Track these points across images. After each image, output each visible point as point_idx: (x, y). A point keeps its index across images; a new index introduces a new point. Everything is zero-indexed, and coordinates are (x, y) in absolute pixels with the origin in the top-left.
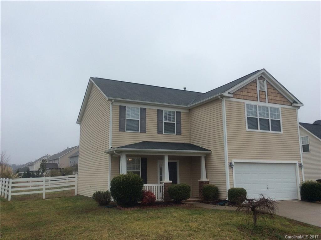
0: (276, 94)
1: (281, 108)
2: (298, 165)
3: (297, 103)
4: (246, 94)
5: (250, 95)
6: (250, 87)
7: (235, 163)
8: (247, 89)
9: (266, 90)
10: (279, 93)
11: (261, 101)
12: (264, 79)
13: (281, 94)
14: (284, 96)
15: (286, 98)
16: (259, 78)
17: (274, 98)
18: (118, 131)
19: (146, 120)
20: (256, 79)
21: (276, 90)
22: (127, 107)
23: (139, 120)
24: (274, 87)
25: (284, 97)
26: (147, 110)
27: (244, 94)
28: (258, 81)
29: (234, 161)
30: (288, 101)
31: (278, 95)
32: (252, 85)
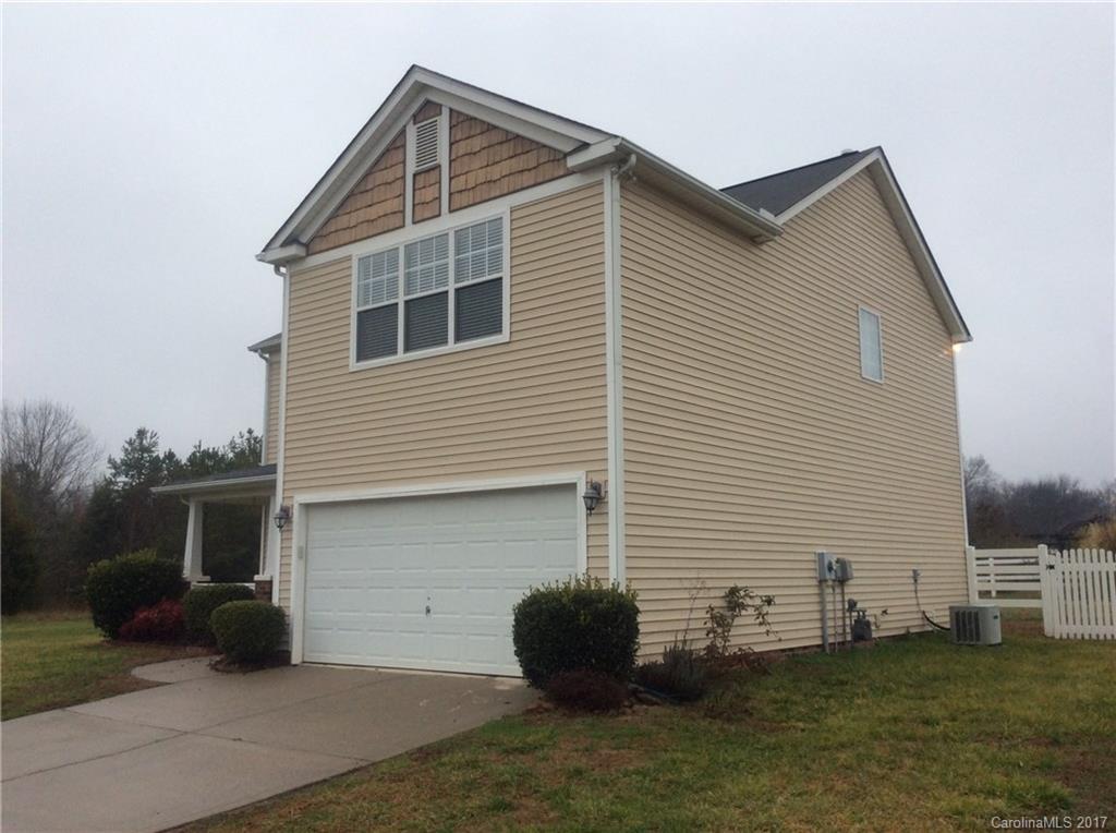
1: (512, 210)
3: (585, 146)
4: (362, 215)
5: (373, 213)
6: (380, 177)
8: (365, 191)
9: (443, 155)
11: (417, 218)
12: (441, 106)
14: (532, 141)
16: (415, 119)
17: (481, 176)
20: (404, 128)
27: (354, 219)
29: (299, 499)
31: (506, 150)
32: (388, 164)
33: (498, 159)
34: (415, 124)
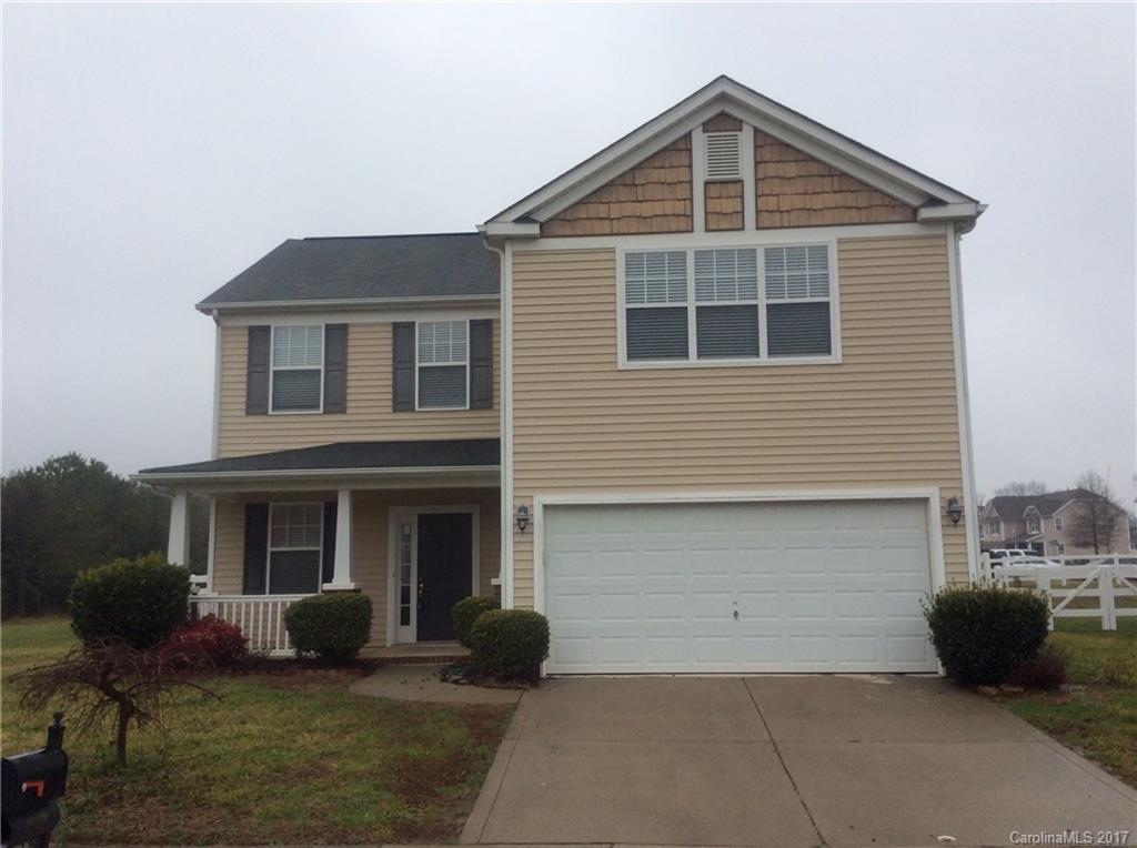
0: (815, 179)
1: (840, 241)
2: (936, 508)
3: (941, 203)
4: (629, 209)
5: (646, 209)
6: (654, 175)
7: (546, 507)
8: (635, 185)
9: (747, 171)
10: (832, 173)
11: (711, 227)
12: (741, 121)
13: (843, 175)
14: (861, 182)
15: (877, 190)
16: (706, 127)
17: (798, 202)
18: (244, 413)
19: (346, 367)
20: (690, 133)
21: (814, 160)
22: (275, 328)
23: (319, 371)
24: (799, 151)
25: (867, 185)
26: (350, 330)
27: (615, 211)
28: (700, 142)
29: (541, 499)
30: (893, 204)
31: (826, 184)
32: (667, 165)
33: (818, 190)
34: (704, 131)
